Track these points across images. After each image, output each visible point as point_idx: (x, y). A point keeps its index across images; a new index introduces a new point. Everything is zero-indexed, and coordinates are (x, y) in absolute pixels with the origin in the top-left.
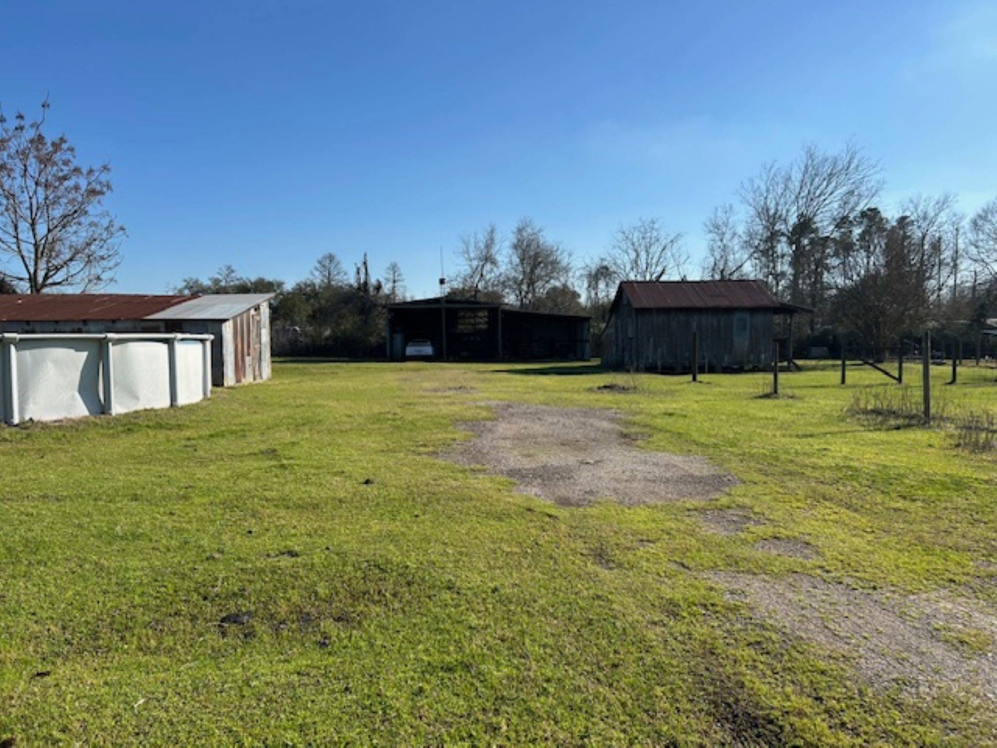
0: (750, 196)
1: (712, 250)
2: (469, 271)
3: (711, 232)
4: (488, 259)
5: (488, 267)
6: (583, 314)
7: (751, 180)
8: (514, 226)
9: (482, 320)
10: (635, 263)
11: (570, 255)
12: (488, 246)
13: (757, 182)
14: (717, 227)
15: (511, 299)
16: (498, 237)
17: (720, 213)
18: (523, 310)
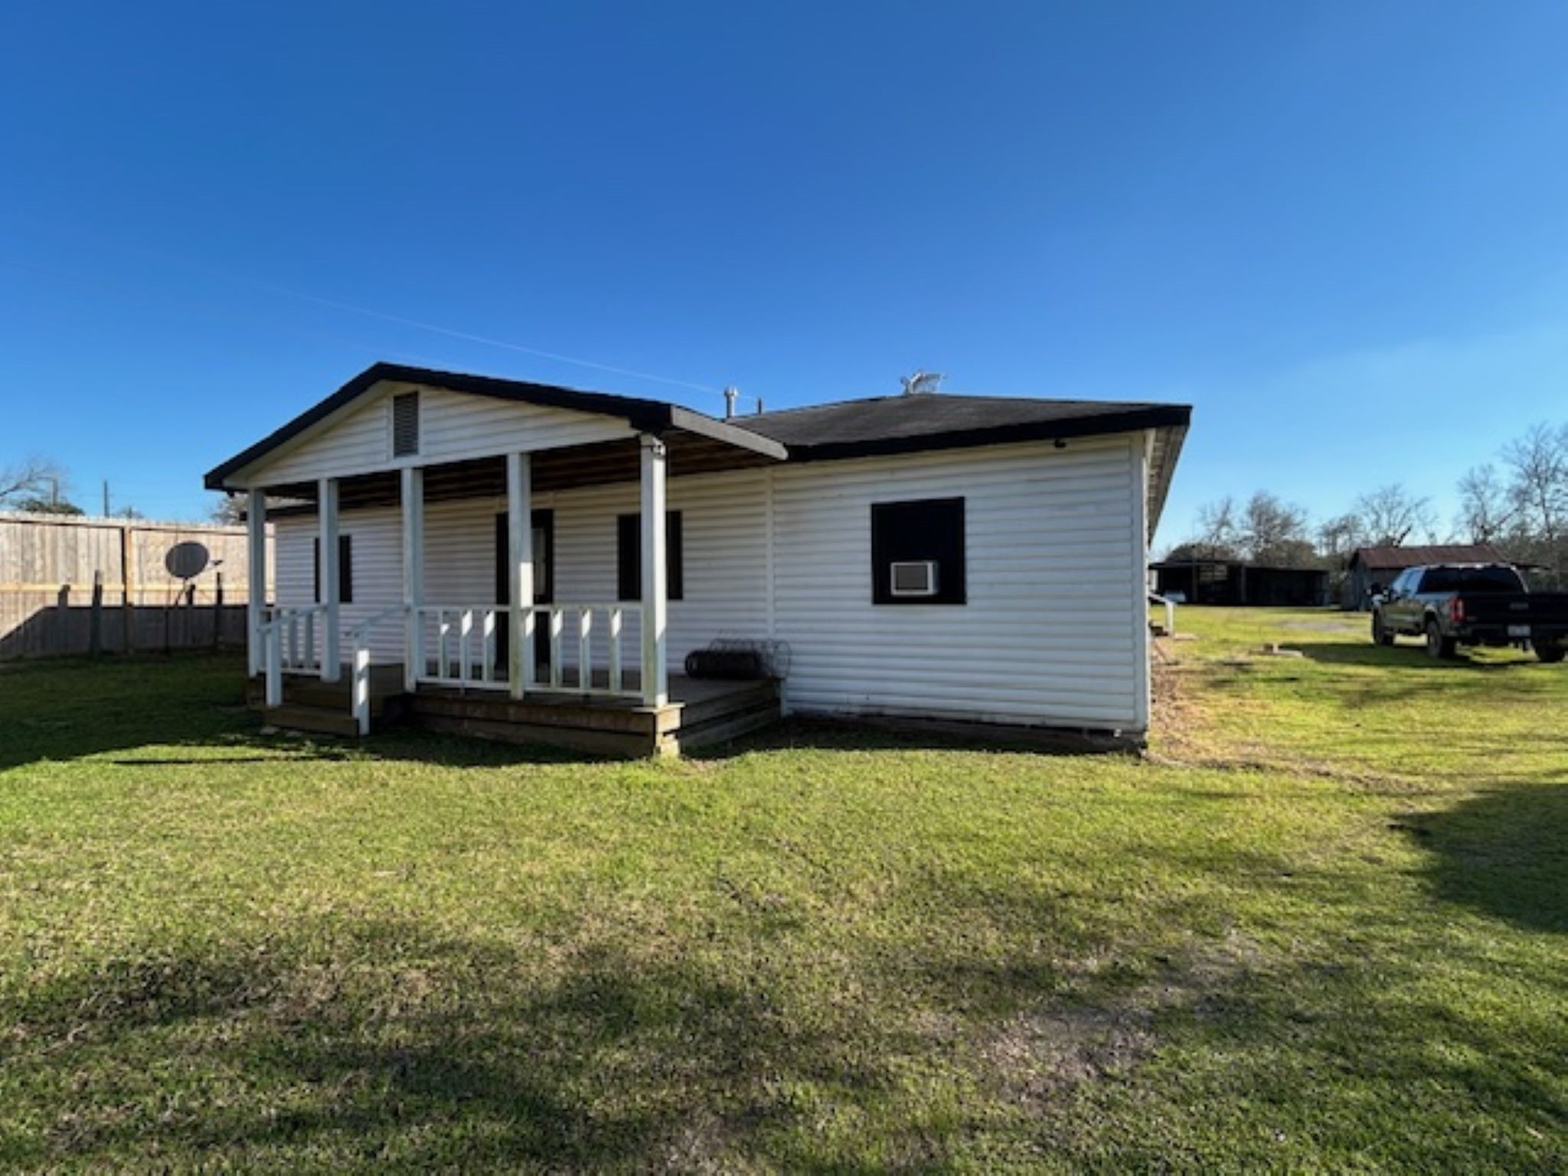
0: (1515, 455)
1: (1467, 508)
2: (1208, 533)
3: (1466, 491)
4: (1224, 523)
5: (1224, 530)
6: (1321, 567)
7: (1516, 442)
8: (1250, 497)
9: (1221, 573)
10: (1376, 524)
11: (1305, 513)
12: (1225, 513)
13: (1523, 443)
14: (1474, 486)
15: (1245, 554)
16: (1233, 506)
17: (1477, 472)
18: (1258, 565)
